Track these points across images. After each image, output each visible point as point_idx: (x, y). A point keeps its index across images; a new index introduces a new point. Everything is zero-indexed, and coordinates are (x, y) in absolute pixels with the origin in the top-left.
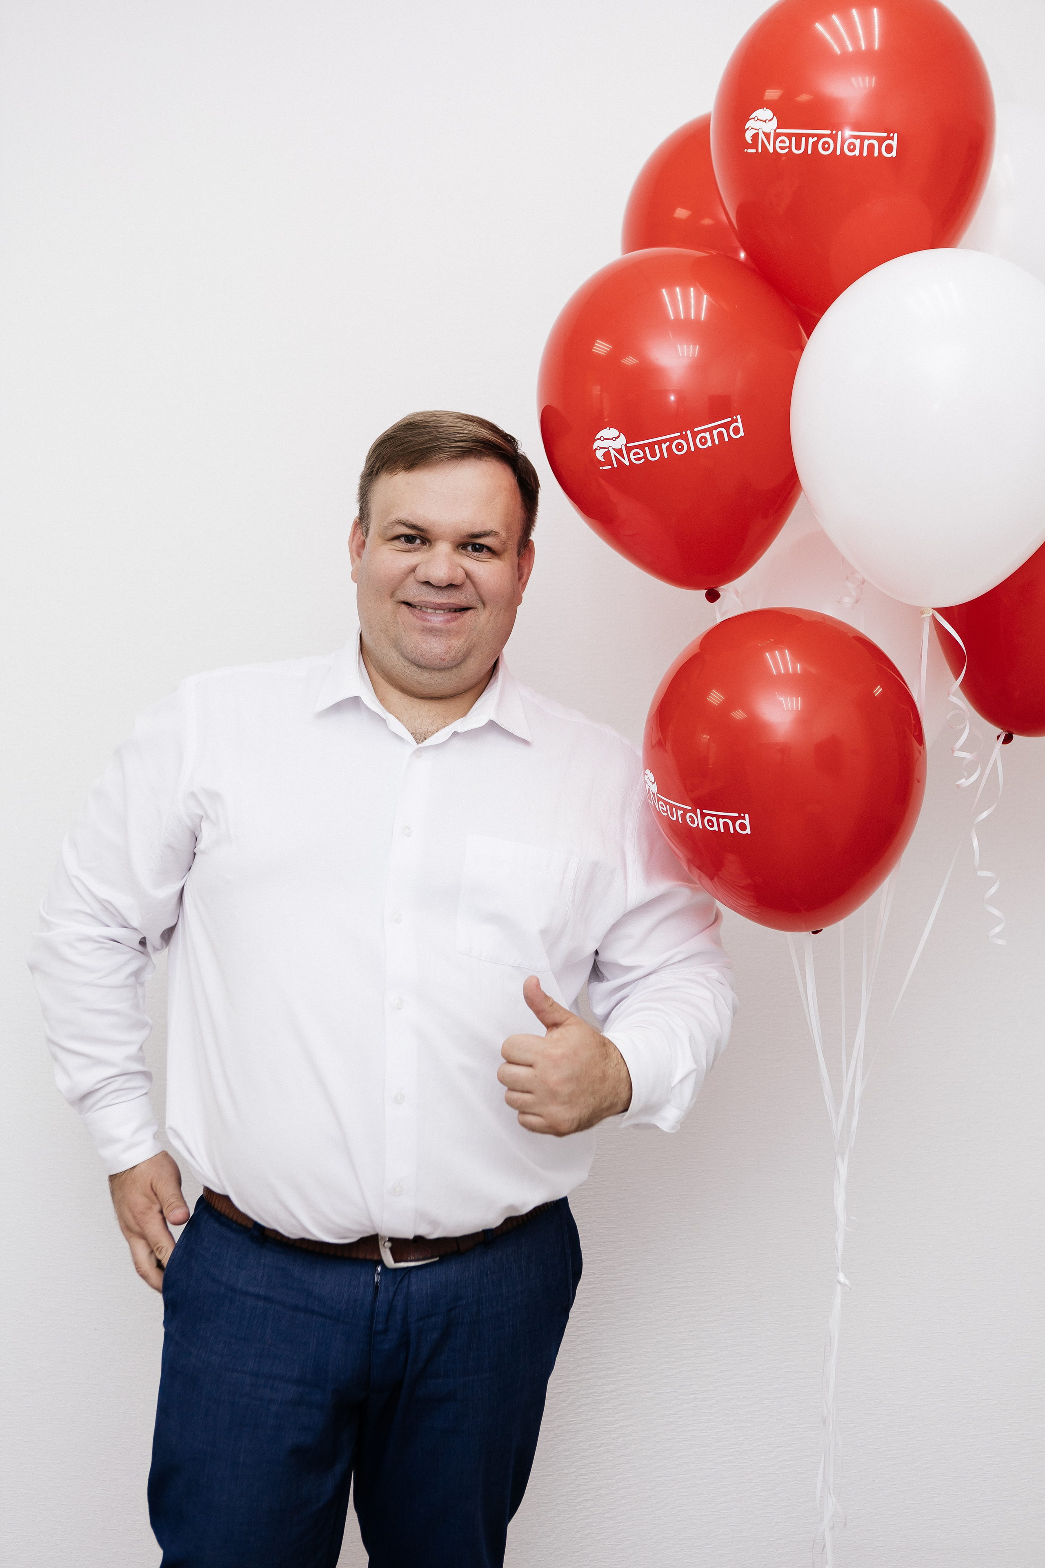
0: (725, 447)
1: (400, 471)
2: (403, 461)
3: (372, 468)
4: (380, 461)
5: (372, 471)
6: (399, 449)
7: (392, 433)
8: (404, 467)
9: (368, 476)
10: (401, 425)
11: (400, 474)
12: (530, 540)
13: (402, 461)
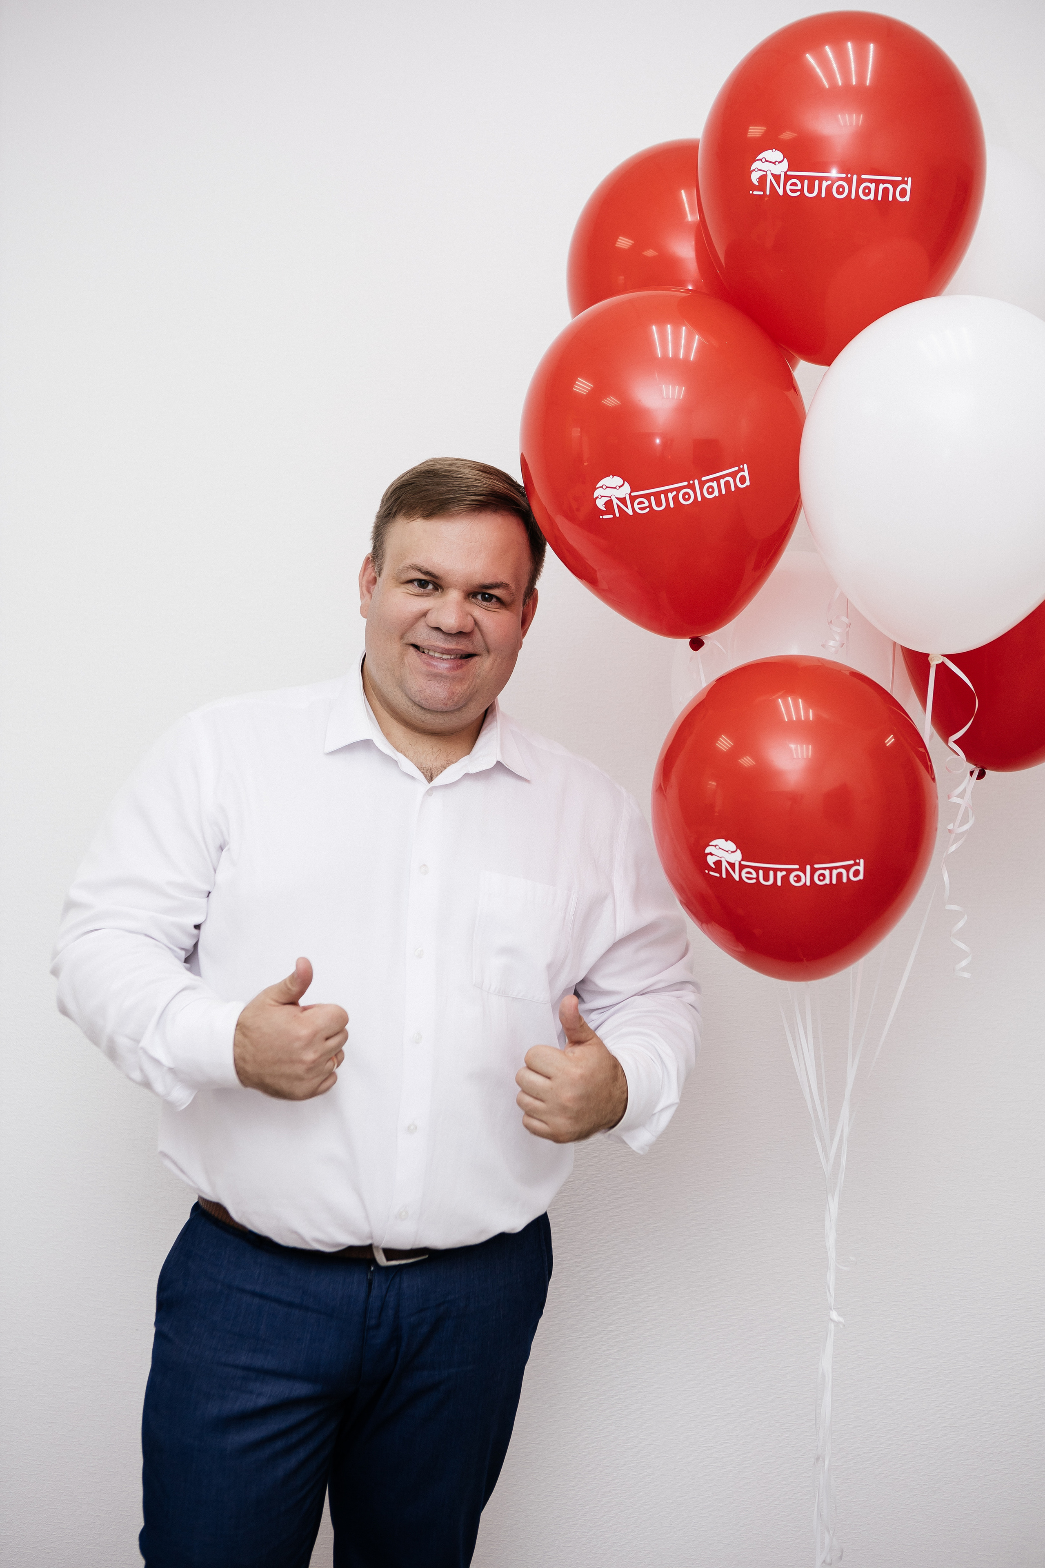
0: (730, 498)
1: (418, 518)
2: (422, 509)
3: (390, 510)
4: (397, 505)
5: (390, 513)
6: (418, 496)
7: (411, 478)
8: (422, 514)
9: (385, 517)
10: (420, 472)
11: (418, 520)
12: (535, 589)
13: (420, 508)
